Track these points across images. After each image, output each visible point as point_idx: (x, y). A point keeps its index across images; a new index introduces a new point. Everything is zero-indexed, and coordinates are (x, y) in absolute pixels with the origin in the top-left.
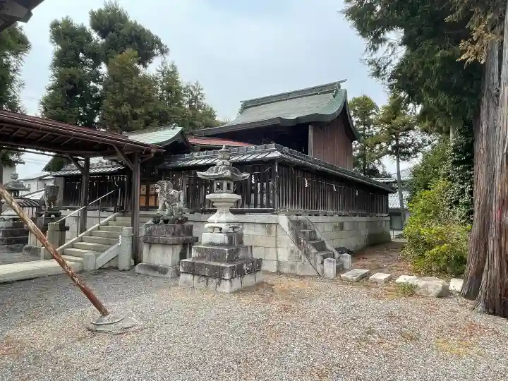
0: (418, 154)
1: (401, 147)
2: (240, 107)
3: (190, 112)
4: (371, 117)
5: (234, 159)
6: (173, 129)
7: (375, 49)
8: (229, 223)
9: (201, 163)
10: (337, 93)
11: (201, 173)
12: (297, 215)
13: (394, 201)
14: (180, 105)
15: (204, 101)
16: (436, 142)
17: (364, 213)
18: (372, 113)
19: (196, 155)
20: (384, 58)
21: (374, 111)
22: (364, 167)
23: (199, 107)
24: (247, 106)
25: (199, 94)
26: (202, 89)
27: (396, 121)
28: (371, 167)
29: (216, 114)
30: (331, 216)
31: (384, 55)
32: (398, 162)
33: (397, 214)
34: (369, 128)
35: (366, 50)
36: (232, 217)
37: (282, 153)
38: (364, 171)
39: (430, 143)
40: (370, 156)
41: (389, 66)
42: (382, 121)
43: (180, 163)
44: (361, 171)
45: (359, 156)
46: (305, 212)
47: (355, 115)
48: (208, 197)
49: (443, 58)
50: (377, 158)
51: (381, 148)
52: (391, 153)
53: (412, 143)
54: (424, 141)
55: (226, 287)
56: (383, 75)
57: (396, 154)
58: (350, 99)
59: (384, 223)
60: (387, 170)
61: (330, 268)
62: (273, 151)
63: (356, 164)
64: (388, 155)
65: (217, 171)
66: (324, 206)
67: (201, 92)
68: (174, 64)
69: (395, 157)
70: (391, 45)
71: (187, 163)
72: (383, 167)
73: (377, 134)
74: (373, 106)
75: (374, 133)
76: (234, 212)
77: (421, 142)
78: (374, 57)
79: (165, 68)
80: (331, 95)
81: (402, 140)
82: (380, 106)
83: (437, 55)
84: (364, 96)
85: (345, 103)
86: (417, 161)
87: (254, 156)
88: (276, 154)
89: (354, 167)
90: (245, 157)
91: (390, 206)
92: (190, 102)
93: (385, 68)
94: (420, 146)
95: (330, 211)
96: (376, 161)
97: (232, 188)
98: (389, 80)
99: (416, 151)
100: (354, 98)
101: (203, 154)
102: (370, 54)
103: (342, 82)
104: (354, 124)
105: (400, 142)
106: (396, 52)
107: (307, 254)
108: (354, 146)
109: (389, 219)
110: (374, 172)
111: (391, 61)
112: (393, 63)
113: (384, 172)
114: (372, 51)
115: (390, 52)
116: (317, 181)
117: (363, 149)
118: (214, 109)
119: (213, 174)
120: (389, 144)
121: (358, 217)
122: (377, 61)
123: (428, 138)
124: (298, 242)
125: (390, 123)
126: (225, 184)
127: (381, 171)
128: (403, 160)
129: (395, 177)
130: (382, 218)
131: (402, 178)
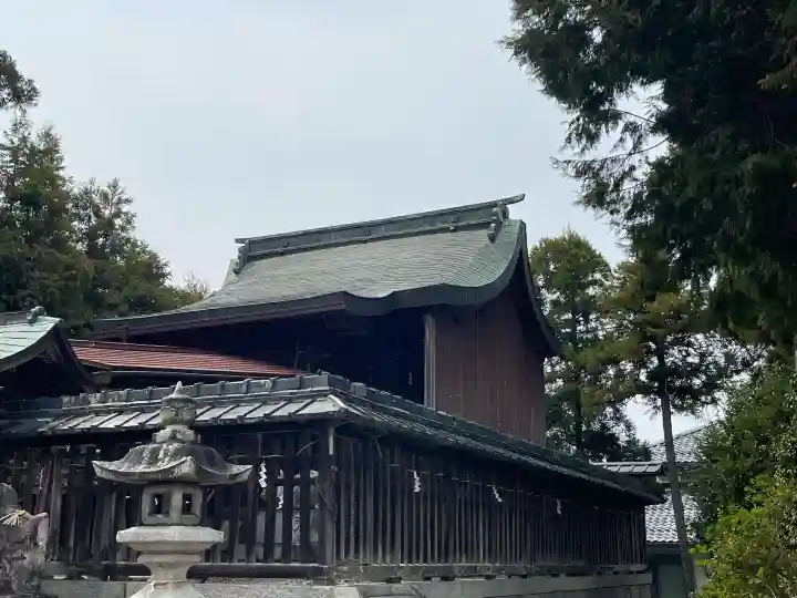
0: (717, 395)
1: (672, 375)
2: (235, 255)
3: (89, 265)
4: (591, 291)
5: (207, 416)
6: (31, 322)
7: (593, 138)
9: (111, 424)
10: (498, 229)
11: (106, 464)
12: (389, 581)
13: (660, 525)
14: (59, 244)
15: (132, 234)
16: (761, 363)
17: (581, 564)
18: (595, 282)
19: (94, 401)
20: (614, 160)
21: (598, 276)
22: (578, 427)
23: (117, 250)
24: (254, 252)
25: (117, 215)
26: (128, 201)
27: (655, 304)
28: (596, 426)
29: (167, 270)
30: (489, 577)
31: (614, 154)
32: (667, 415)
34: (587, 321)
35: (569, 140)
37: (347, 400)
38: (576, 438)
39: (746, 365)
40: (592, 395)
41: (626, 181)
42: (618, 303)
43: (48, 425)
44: (570, 439)
45: (563, 396)
46: (414, 571)
47: (548, 285)
48: (122, 535)
49: (760, 174)
50: (611, 403)
51: (620, 374)
52: (645, 390)
53: (700, 365)
54: (730, 358)
56: (614, 202)
57: (660, 393)
58: (532, 243)
60: (637, 437)
62: (323, 394)
63: (555, 418)
64: (639, 397)
65: (154, 459)
66: (468, 550)
67: (125, 208)
68: (53, 132)
69: (659, 402)
70: (632, 128)
71: (65, 426)
72: (629, 427)
73: (608, 337)
74: (596, 262)
75: (601, 334)
77: (722, 361)
78: (588, 156)
79: (24, 139)
80: (483, 234)
81: (674, 356)
82: (613, 266)
83: (742, 166)
84: (571, 236)
85: (522, 252)
86: (713, 413)
87: (267, 410)
88: (331, 405)
89: (549, 428)
90: (242, 411)
91: (651, 537)
92: (91, 236)
93: (617, 185)
94: (723, 373)
95: (485, 565)
96: (609, 410)
97: (197, 509)
98: (629, 216)
99: (710, 386)
100: (545, 241)
101: (117, 398)
102: (578, 150)
103: (512, 201)
104: (547, 310)
105: (669, 361)
106: (644, 147)
108: (548, 369)
109: (648, 578)
110: (604, 443)
111: (633, 168)
112: (638, 174)
113: (632, 442)
114: (584, 141)
115: (629, 144)
116: (447, 477)
117: (572, 377)
118: (163, 257)
119: (140, 469)
120: (640, 364)
121: (563, 576)
122: (596, 166)
123: (740, 352)
125: (641, 311)
126: (177, 499)
127: (623, 438)
128: (680, 409)
129: (659, 457)
130: (630, 579)
131: (679, 458)
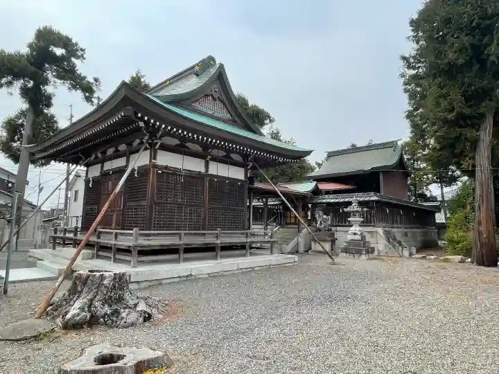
0: (458, 183)
8: (360, 231)
10: (395, 148)
12: (385, 228)
13: (440, 218)
24: (330, 155)
28: (420, 192)
30: (401, 228)
32: (442, 188)
33: (442, 227)
36: (361, 228)
38: (415, 195)
46: (389, 226)
48: (349, 219)
50: (426, 186)
52: (435, 182)
55: (363, 257)
57: (440, 182)
59: (433, 234)
60: (433, 194)
61: (406, 253)
62: (373, 196)
64: (434, 184)
66: (397, 223)
69: (440, 185)
72: (430, 192)
76: (360, 226)
80: (391, 149)
88: (376, 198)
91: (437, 221)
95: (400, 226)
96: (425, 188)
103: (399, 140)
107: (394, 246)
109: (437, 230)
110: (423, 197)
113: (431, 196)
116: (393, 209)
124: (389, 241)
126: (357, 214)
127: (429, 195)
128: (446, 187)
129: (439, 198)
130: (431, 230)
131: (445, 199)
